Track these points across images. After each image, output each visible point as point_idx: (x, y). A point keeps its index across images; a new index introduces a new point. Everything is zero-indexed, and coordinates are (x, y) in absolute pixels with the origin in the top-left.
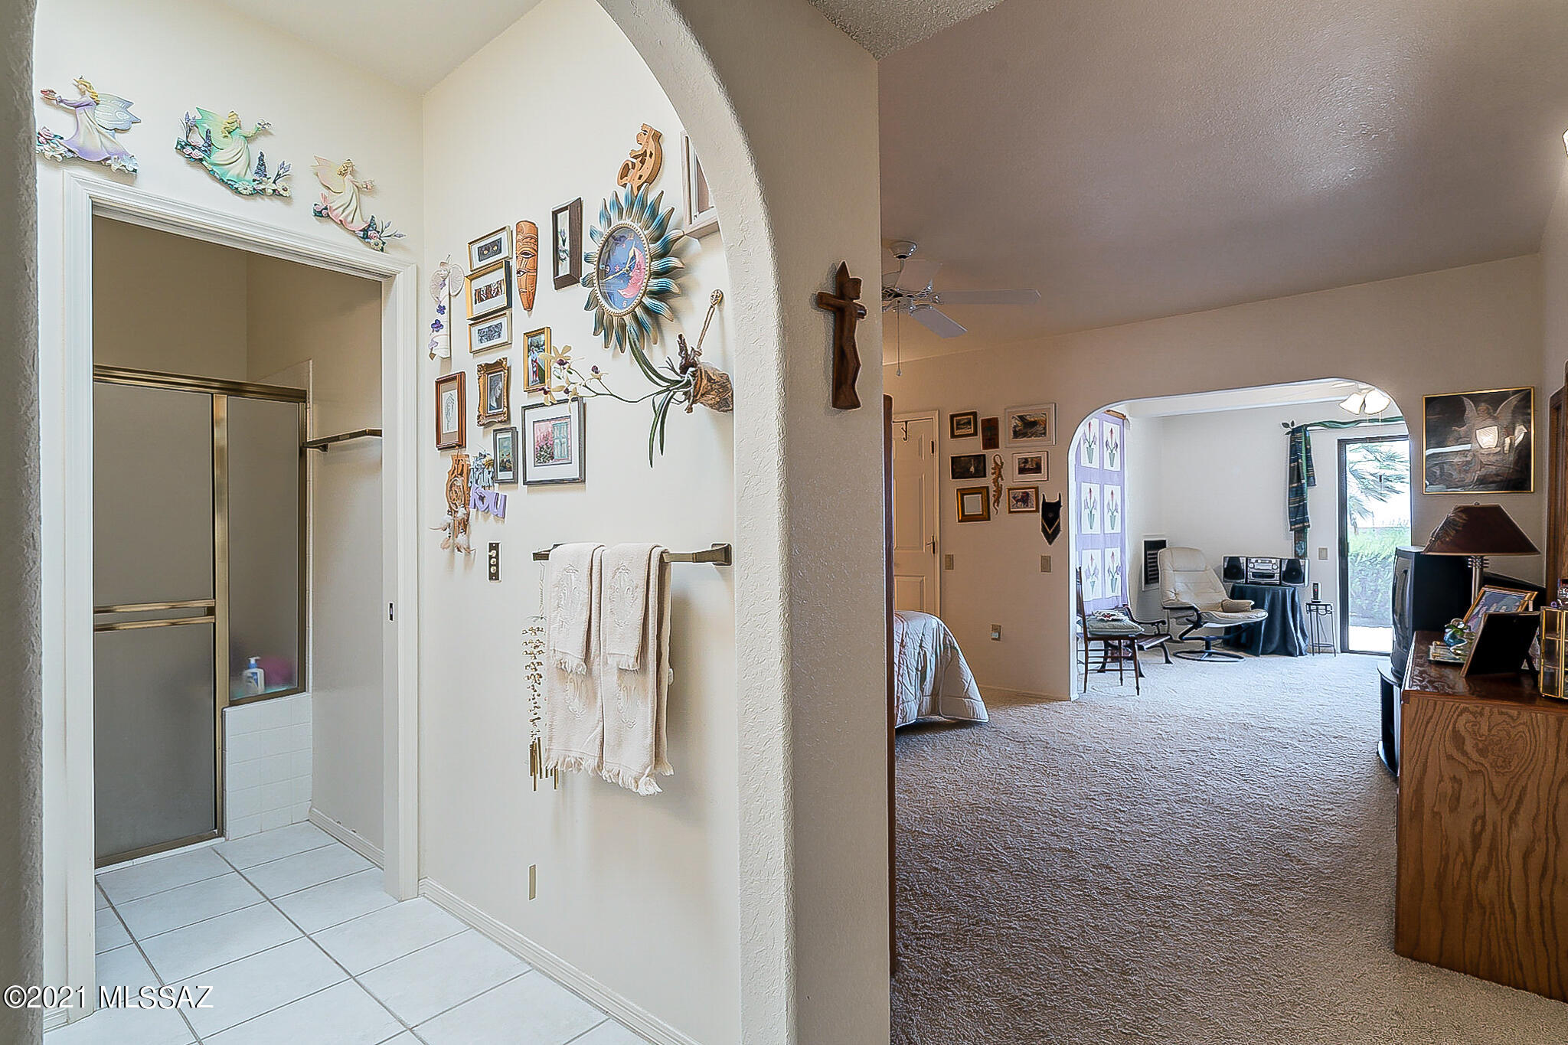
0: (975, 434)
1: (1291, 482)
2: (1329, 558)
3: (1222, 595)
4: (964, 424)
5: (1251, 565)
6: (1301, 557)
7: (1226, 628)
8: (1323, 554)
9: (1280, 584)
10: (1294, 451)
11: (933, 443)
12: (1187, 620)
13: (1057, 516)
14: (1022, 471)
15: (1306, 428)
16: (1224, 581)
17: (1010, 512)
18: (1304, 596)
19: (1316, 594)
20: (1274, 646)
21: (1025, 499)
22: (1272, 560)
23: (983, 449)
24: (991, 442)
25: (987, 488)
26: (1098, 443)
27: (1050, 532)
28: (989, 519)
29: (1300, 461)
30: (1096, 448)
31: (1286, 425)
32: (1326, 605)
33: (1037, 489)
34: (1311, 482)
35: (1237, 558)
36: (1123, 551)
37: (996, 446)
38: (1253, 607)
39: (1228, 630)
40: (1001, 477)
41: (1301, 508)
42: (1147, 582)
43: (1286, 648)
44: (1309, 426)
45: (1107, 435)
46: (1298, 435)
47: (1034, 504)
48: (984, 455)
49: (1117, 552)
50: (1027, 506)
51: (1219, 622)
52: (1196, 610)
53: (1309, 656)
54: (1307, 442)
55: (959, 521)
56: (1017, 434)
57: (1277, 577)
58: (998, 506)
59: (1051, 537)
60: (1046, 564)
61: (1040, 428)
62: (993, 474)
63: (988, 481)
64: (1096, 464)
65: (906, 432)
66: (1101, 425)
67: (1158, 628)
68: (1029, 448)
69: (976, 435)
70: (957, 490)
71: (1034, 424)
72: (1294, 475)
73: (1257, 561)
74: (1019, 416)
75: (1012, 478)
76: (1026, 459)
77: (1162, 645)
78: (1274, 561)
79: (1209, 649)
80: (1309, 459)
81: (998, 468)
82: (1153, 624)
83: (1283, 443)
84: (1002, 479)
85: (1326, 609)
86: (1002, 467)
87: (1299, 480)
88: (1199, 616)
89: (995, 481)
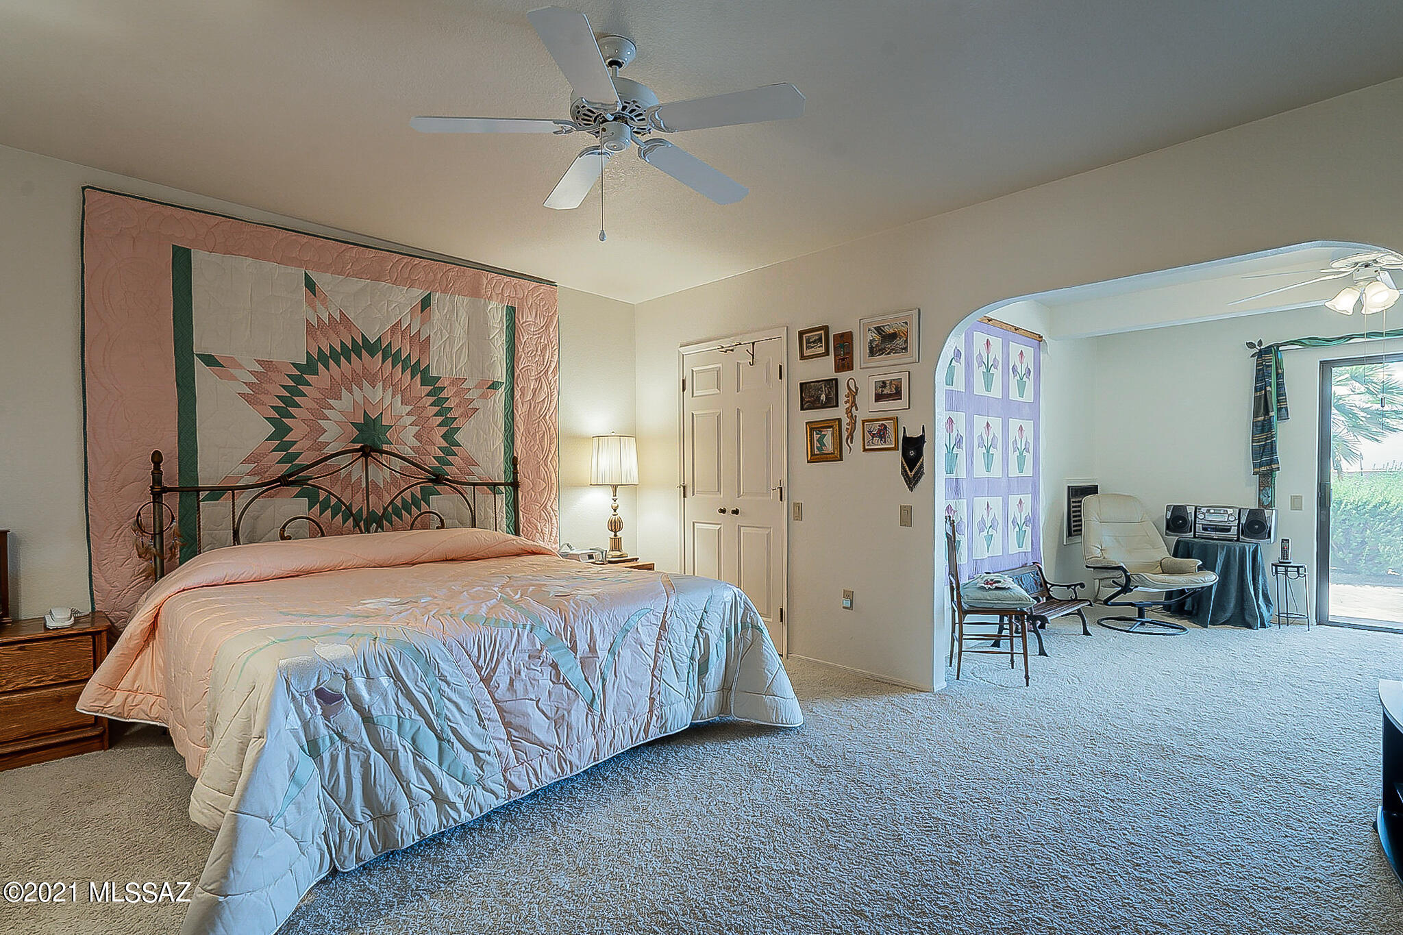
0: (827, 353)
1: (1256, 415)
2: (1303, 508)
3: (1162, 553)
4: (814, 342)
5: (1201, 516)
6: (1266, 507)
7: (1167, 592)
8: (1296, 503)
9: (1238, 540)
10: (1261, 375)
11: (780, 367)
12: (1113, 582)
13: (919, 454)
14: (879, 397)
15: (1278, 347)
16: (1167, 534)
17: (865, 450)
18: (1269, 552)
19: (1285, 552)
20: (1228, 615)
21: (882, 434)
22: (1228, 510)
23: (836, 372)
24: (844, 364)
25: (839, 420)
26: (1000, 367)
27: (911, 475)
28: (841, 459)
29: (1268, 388)
30: (997, 373)
31: (1251, 345)
32: (1298, 567)
33: (896, 420)
34: (1283, 413)
35: (1184, 507)
36: (1035, 498)
37: (850, 368)
38: (1200, 568)
39: (1169, 595)
40: (856, 405)
41: (1269, 446)
42: (1070, 534)
43: (1244, 617)
44: (1282, 345)
45: (1014, 359)
46: (1268, 357)
47: (893, 440)
48: (836, 380)
49: (1027, 499)
50: (885, 442)
51: (1156, 585)
52: (1125, 571)
53: (1275, 627)
54: (1279, 366)
55: (808, 462)
56: (873, 351)
57: (1234, 530)
58: (852, 443)
59: (912, 482)
60: (906, 516)
61: (899, 342)
62: (846, 402)
63: (840, 412)
64: (996, 392)
65: (753, 355)
66: (1005, 346)
67: (1075, 592)
68: (888, 368)
69: (828, 355)
70: (807, 423)
71: (893, 336)
72: (1260, 405)
73: (1209, 511)
74: (875, 328)
75: (867, 407)
76: (884, 382)
77: (1079, 612)
78: (1230, 511)
79: (1143, 617)
80: (1280, 386)
81: (853, 394)
82: (1069, 587)
83: (1247, 366)
84: (857, 410)
85: (1298, 571)
86: (856, 393)
87: (1267, 412)
88: (1128, 579)
89: (849, 411)
